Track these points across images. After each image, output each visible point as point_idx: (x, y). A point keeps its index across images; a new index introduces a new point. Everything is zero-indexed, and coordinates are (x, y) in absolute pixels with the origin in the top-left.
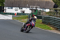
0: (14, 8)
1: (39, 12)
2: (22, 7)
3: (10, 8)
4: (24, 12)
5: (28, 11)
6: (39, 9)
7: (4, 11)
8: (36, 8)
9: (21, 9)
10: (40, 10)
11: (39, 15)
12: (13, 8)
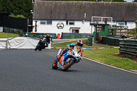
0: (55, 23)
1: (112, 30)
2: (74, 20)
3: (46, 21)
4: (77, 31)
5: (86, 28)
6: (111, 24)
7: (32, 30)
8: (106, 22)
9: (71, 24)
10: (113, 26)
11: (112, 36)
12: (53, 22)
